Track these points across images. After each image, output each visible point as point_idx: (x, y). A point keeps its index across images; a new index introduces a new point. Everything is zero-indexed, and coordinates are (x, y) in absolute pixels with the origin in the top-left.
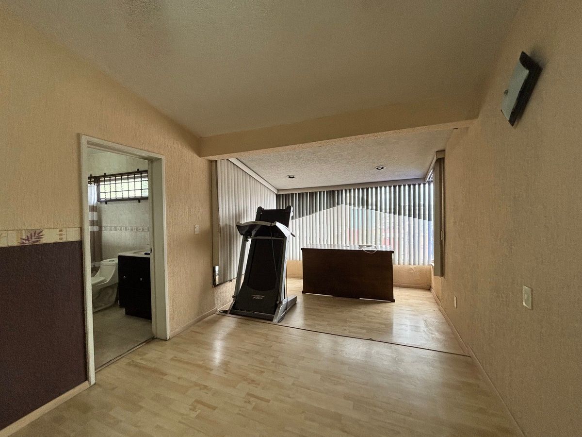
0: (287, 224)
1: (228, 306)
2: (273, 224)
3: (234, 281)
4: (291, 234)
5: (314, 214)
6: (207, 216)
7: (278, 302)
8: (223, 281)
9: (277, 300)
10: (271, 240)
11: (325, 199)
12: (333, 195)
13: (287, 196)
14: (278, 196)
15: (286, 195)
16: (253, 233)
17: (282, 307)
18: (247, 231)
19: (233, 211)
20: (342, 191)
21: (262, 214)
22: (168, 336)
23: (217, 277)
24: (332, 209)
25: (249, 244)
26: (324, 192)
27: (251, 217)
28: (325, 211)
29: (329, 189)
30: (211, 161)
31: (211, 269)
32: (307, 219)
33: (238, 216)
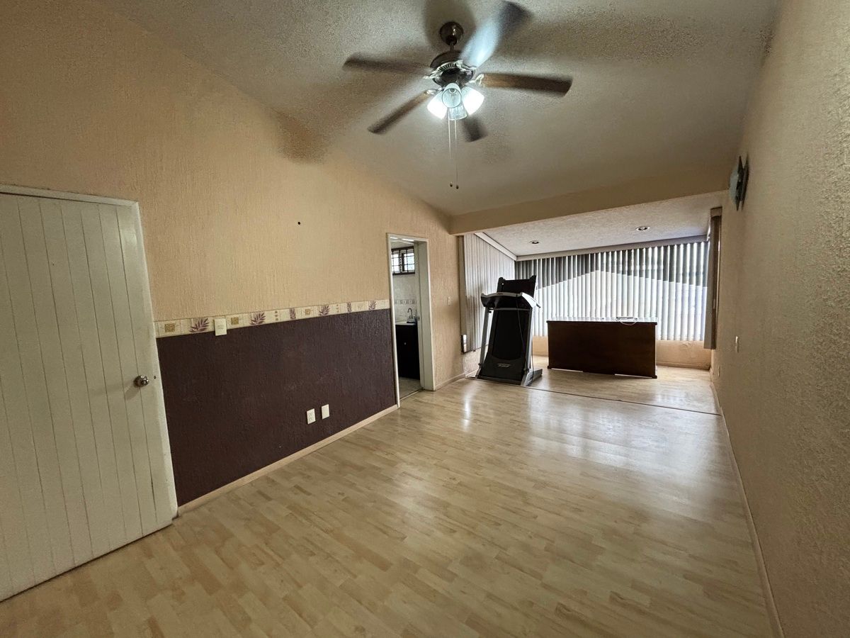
0: (532, 295)
1: (474, 373)
2: (519, 295)
3: (479, 352)
4: (537, 305)
5: (562, 283)
6: (456, 290)
7: (525, 369)
8: (471, 349)
9: (524, 367)
10: (516, 311)
11: (575, 264)
12: (587, 260)
13: (528, 263)
14: (517, 264)
15: (526, 261)
16: (496, 303)
17: (529, 375)
18: (489, 303)
19: (476, 284)
20: (597, 254)
21: (503, 285)
22: (435, 388)
23: (465, 345)
24: (584, 276)
25: (491, 316)
26: (574, 257)
27: (492, 289)
28: (576, 279)
29: (580, 253)
30: (458, 237)
31: (460, 337)
32: (552, 288)
33: (480, 288)
